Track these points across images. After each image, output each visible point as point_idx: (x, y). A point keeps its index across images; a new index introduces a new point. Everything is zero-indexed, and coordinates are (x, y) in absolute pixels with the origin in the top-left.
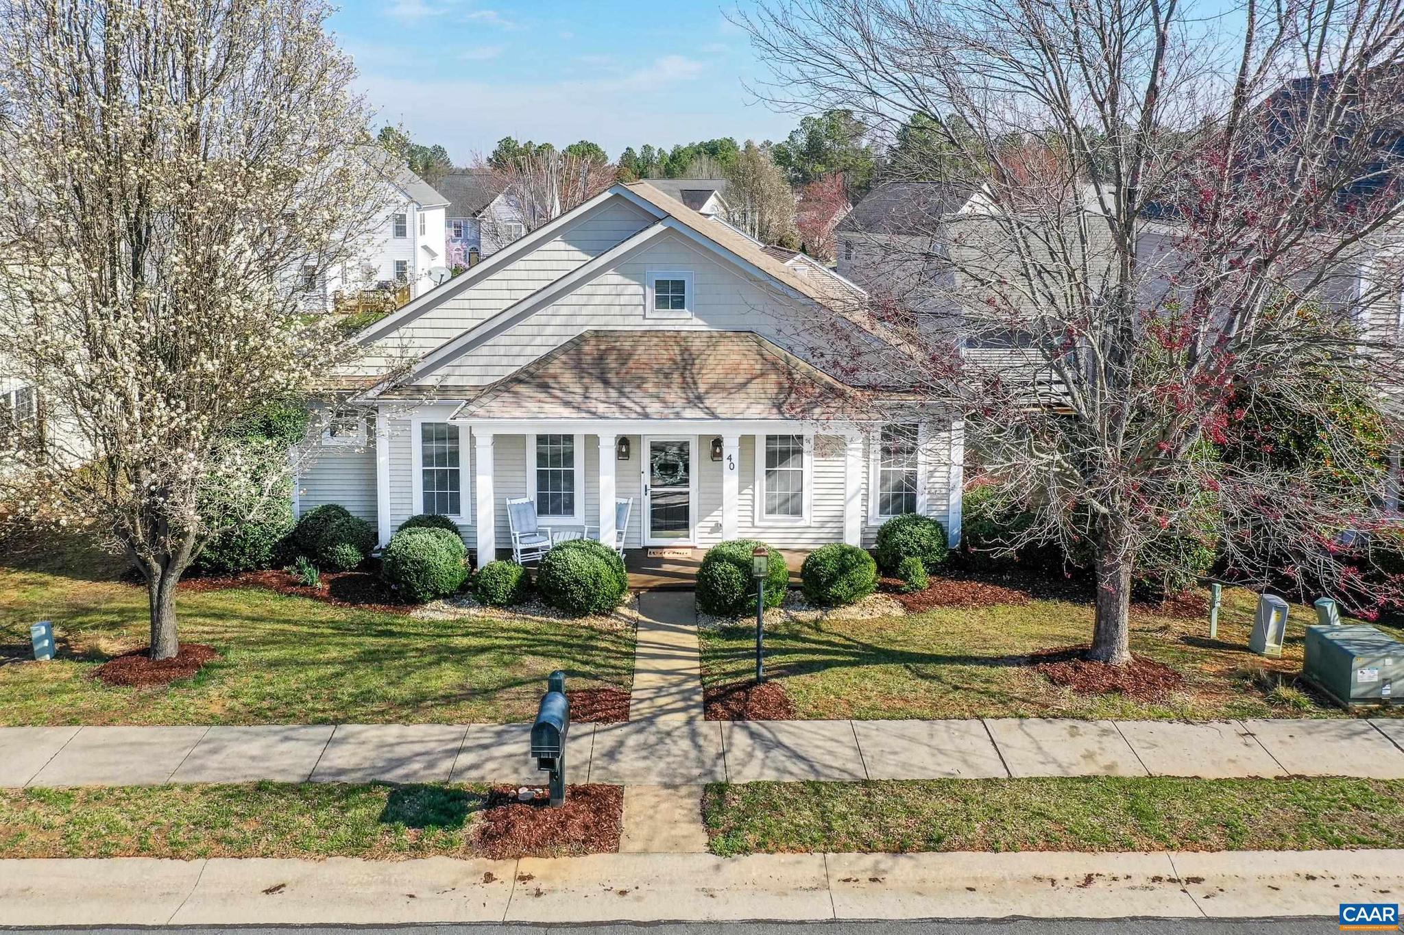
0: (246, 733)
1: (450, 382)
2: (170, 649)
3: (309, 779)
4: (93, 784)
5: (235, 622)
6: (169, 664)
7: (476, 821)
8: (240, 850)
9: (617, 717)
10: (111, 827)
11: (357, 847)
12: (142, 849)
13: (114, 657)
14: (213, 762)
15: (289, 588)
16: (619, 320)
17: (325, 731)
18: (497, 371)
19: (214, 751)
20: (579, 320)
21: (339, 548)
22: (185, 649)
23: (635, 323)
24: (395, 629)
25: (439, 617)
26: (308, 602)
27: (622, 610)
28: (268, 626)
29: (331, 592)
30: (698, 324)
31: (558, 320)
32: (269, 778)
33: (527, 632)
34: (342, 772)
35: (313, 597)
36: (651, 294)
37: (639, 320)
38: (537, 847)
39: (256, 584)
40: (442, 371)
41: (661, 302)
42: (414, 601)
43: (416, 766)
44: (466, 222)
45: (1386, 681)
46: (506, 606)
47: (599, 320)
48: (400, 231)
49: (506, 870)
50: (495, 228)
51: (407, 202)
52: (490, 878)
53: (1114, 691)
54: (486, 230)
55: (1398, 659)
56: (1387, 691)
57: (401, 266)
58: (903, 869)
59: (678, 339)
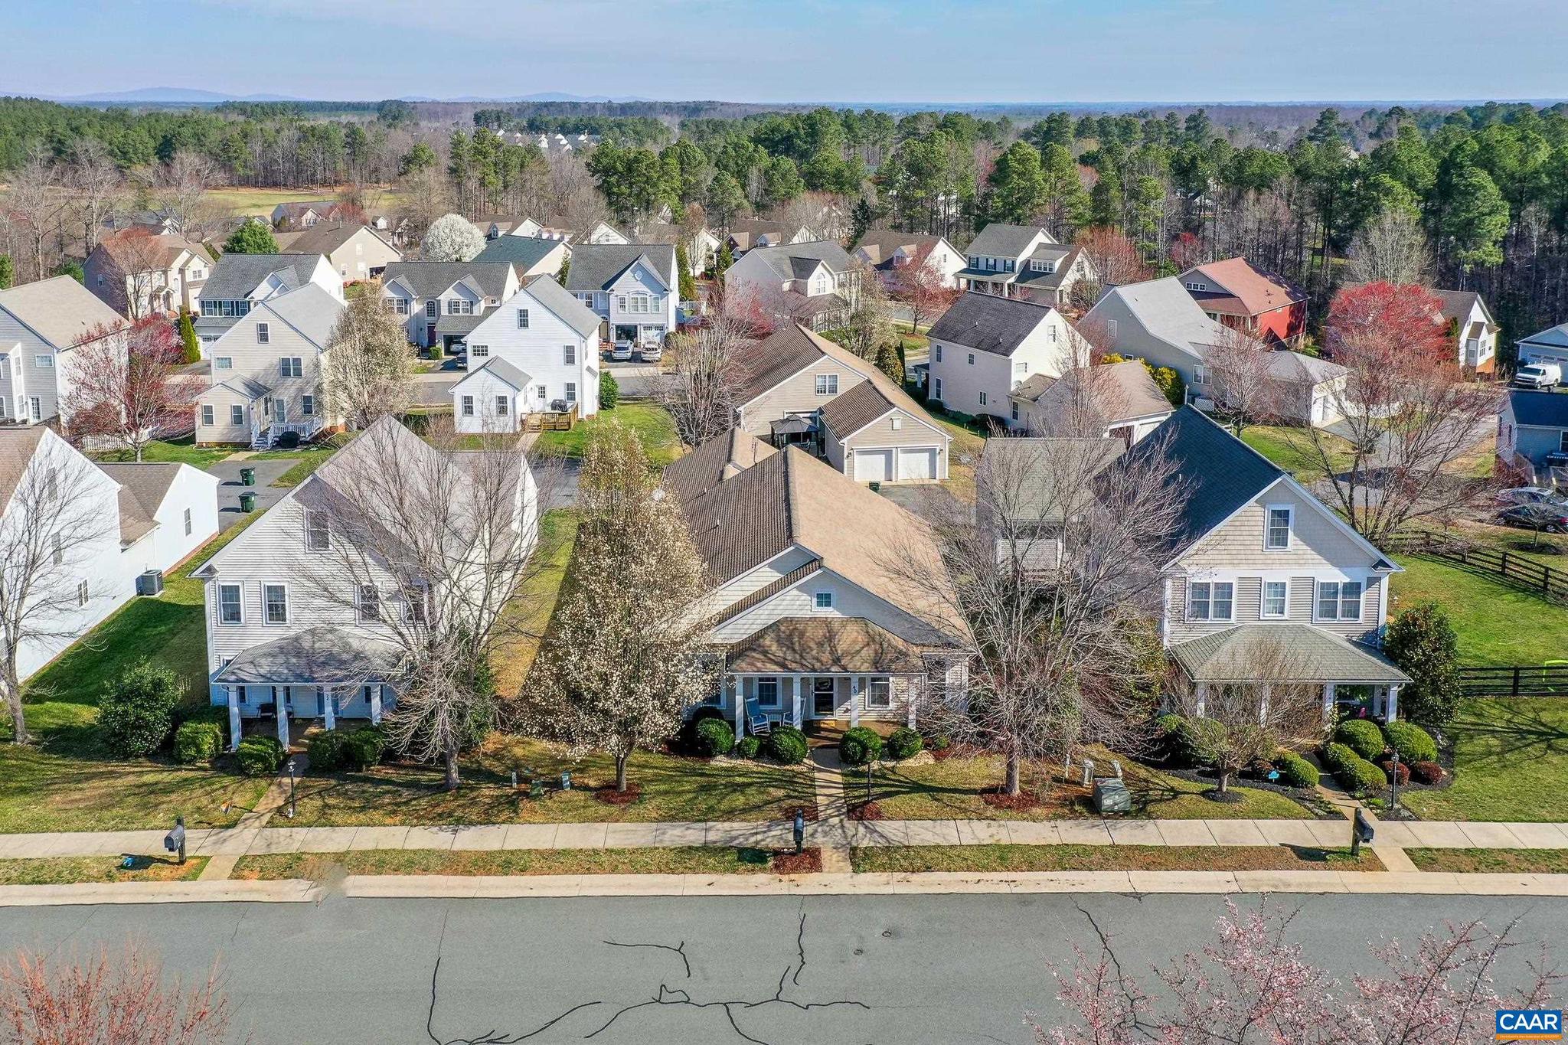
0: (673, 826)
2: (624, 787)
3: (706, 846)
7: (771, 860)
8: (693, 870)
9: (815, 818)
10: (646, 863)
11: (734, 870)
13: (599, 789)
14: (667, 837)
16: (797, 612)
17: (702, 825)
18: (738, 636)
19: (664, 833)
20: (775, 612)
22: (628, 786)
23: (807, 614)
24: (707, 771)
25: (724, 765)
27: (806, 760)
30: (837, 614)
31: (767, 612)
32: (690, 844)
34: (716, 842)
36: (815, 600)
37: (809, 612)
38: (794, 870)
41: (819, 604)
42: (712, 756)
43: (742, 839)
44: (596, 294)
45: (1116, 804)
46: (753, 759)
47: (787, 612)
48: (570, 359)
49: (785, 878)
50: (623, 300)
51: (575, 335)
52: (780, 881)
53: (1009, 807)
54: (614, 302)
55: (1120, 795)
56: (1116, 808)
57: (571, 387)
58: (917, 878)
59: (827, 622)
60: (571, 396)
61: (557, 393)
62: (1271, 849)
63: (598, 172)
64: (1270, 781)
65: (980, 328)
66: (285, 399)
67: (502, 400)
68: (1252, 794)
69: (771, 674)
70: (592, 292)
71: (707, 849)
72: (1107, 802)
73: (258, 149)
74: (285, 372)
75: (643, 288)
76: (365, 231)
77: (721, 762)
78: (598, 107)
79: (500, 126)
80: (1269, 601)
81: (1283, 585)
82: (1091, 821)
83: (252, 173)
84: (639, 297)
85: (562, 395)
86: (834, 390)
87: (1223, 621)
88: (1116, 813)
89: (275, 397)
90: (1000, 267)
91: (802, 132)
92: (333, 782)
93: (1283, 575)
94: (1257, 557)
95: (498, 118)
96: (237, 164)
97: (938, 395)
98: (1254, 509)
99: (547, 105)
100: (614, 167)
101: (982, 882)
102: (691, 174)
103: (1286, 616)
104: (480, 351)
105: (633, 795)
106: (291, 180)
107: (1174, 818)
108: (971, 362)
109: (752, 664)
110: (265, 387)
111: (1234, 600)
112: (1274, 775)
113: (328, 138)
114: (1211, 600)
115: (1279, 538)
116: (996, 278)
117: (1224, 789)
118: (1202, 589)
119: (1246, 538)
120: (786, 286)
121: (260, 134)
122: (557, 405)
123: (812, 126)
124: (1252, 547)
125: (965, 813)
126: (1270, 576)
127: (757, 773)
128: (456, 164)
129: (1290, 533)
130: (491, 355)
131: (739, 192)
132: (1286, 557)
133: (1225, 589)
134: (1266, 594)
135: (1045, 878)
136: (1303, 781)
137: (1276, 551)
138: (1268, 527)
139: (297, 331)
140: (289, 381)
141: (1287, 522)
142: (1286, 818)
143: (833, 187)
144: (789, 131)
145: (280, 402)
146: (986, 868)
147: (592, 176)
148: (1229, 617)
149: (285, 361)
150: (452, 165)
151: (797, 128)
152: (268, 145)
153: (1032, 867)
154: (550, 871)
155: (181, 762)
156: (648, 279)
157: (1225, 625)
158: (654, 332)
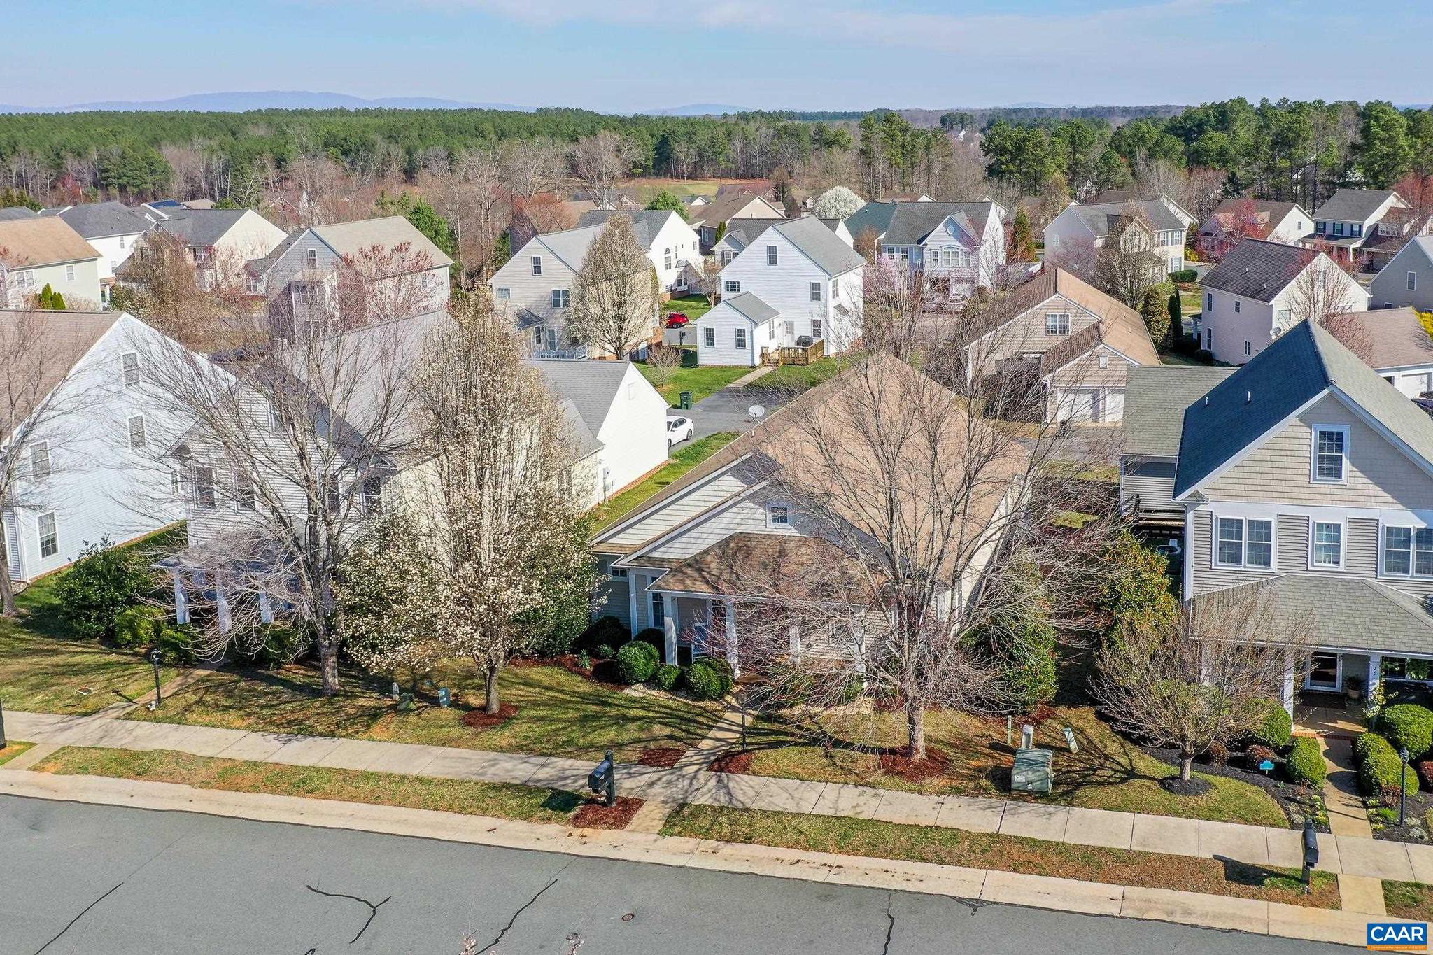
0: (511, 758)
1: (666, 556)
2: (495, 708)
3: (524, 784)
4: (441, 777)
5: (538, 690)
6: (493, 716)
7: (577, 810)
8: (484, 812)
9: (668, 765)
10: (442, 797)
11: (527, 817)
12: (450, 809)
13: (474, 709)
14: (491, 771)
15: (574, 668)
16: (753, 527)
17: (542, 760)
18: (691, 551)
19: (493, 765)
20: (732, 526)
21: (601, 647)
22: (504, 706)
23: (760, 530)
24: (610, 700)
25: (636, 694)
26: (580, 678)
27: (728, 698)
28: (551, 694)
29: (594, 673)
30: (795, 533)
31: (722, 526)
32: (508, 781)
33: (671, 708)
34: (539, 781)
35: (582, 674)
36: (769, 516)
37: (764, 528)
38: (592, 824)
39: (559, 664)
40: (661, 549)
41: (775, 519)
42: (628, 685)
43: (569, 781)
44: (911, 248)
45: (1029, 782)
46: (669, 691)
47: (743, 527)
48: (816, 296)
49: (577, 832)
50: (935, 254)
51: (820, 272)
52: (570, 835)
53: (901, 774)
54: (927, 255)
55: (1035, 772)
56: (1030, 787)
57: (816, 324)
58: (727, 849)
59: (782, 540)
60: (817, 333)
61: (805, 330)
62: (1195, 862)
63: (991, 151)
64: (1263, 773)
65: (1248, 275)
66: (556, 329)
67: (741, 333)
68: (1226, 785)
69: (701, 595)
70: (906, 246)
71: (525, 789)
72: (1018, 779)
73: (738, 145)
74: (556, 304)
75: (954, 242)
76: (759, 201)
77: (636, 691)
78: (1061, 112)
79: (963, 128)
80: (1319, 547)
81: (1338, 527)
82: (994, 801)
83: (733, 167)
84: (951, 251)
85: (808, 332)
86: (1064, 330)
87: (1260, 568)
88: (1030, 793)
89: (547, 327)
90: (1347, 232)
91: (1212, 119)
92: (235, 677)
93: (1337, 516)
94: (1302, 490)
95: (962, 121)
96: (721, 159)
97: (1209, 346)
98: (1295, 429)
99: (1015, 111)
100: (1004, 147)
101: (800, 864)
102: (1081, 153)
103: (1342, 566)
104: (733, 286)
105: (505, 717)
106: (765, 172)
107: (1099, 808)
108: (1237, 310)
109: (683, 582)
110: (537, 317)
111: (1273, 542)
112: (1267, 766)
113: (797, 135)
114: (1245, 541)
115: (1330, 467)
116: (1340, 243)
117: (1187, 777)
118: (1231, 527)
119: (1287, 465)
120: (1099, 243)
121: (741, 132)
122: (804, 342)
123: (1223, 113)
124: (1296, 478)
125: (848, 775)
126: (1320, 516)
127: (665, 707)
128: (867, 146)
129: (1344, 460)
130: (742, 291)
131: (1125, 170)
132: (1340, 492)
133: (1261, 529)
134: (1315, 538)
135: (878, 867)
136: (1300, 777)
137: (1328, 484)
138: (1314, 453)
139: (566, 264)
140: (559, 311)
141: (1340, 448)
142: (1246, 821)
143: (1216, 165)
144: (1201, 119)
145: (551, 331)
146: (816, 847)
147: (986, 155)
148: (1268, 563)
149: (556, 293)
150: (862, 147)
151: (1208, 116)
152: (747, 142)
153: (872, 850)
154: (339, 795)
155: (119, 646)
156: (961, 235)
157: (1264, 574)
158: (965, 285)
